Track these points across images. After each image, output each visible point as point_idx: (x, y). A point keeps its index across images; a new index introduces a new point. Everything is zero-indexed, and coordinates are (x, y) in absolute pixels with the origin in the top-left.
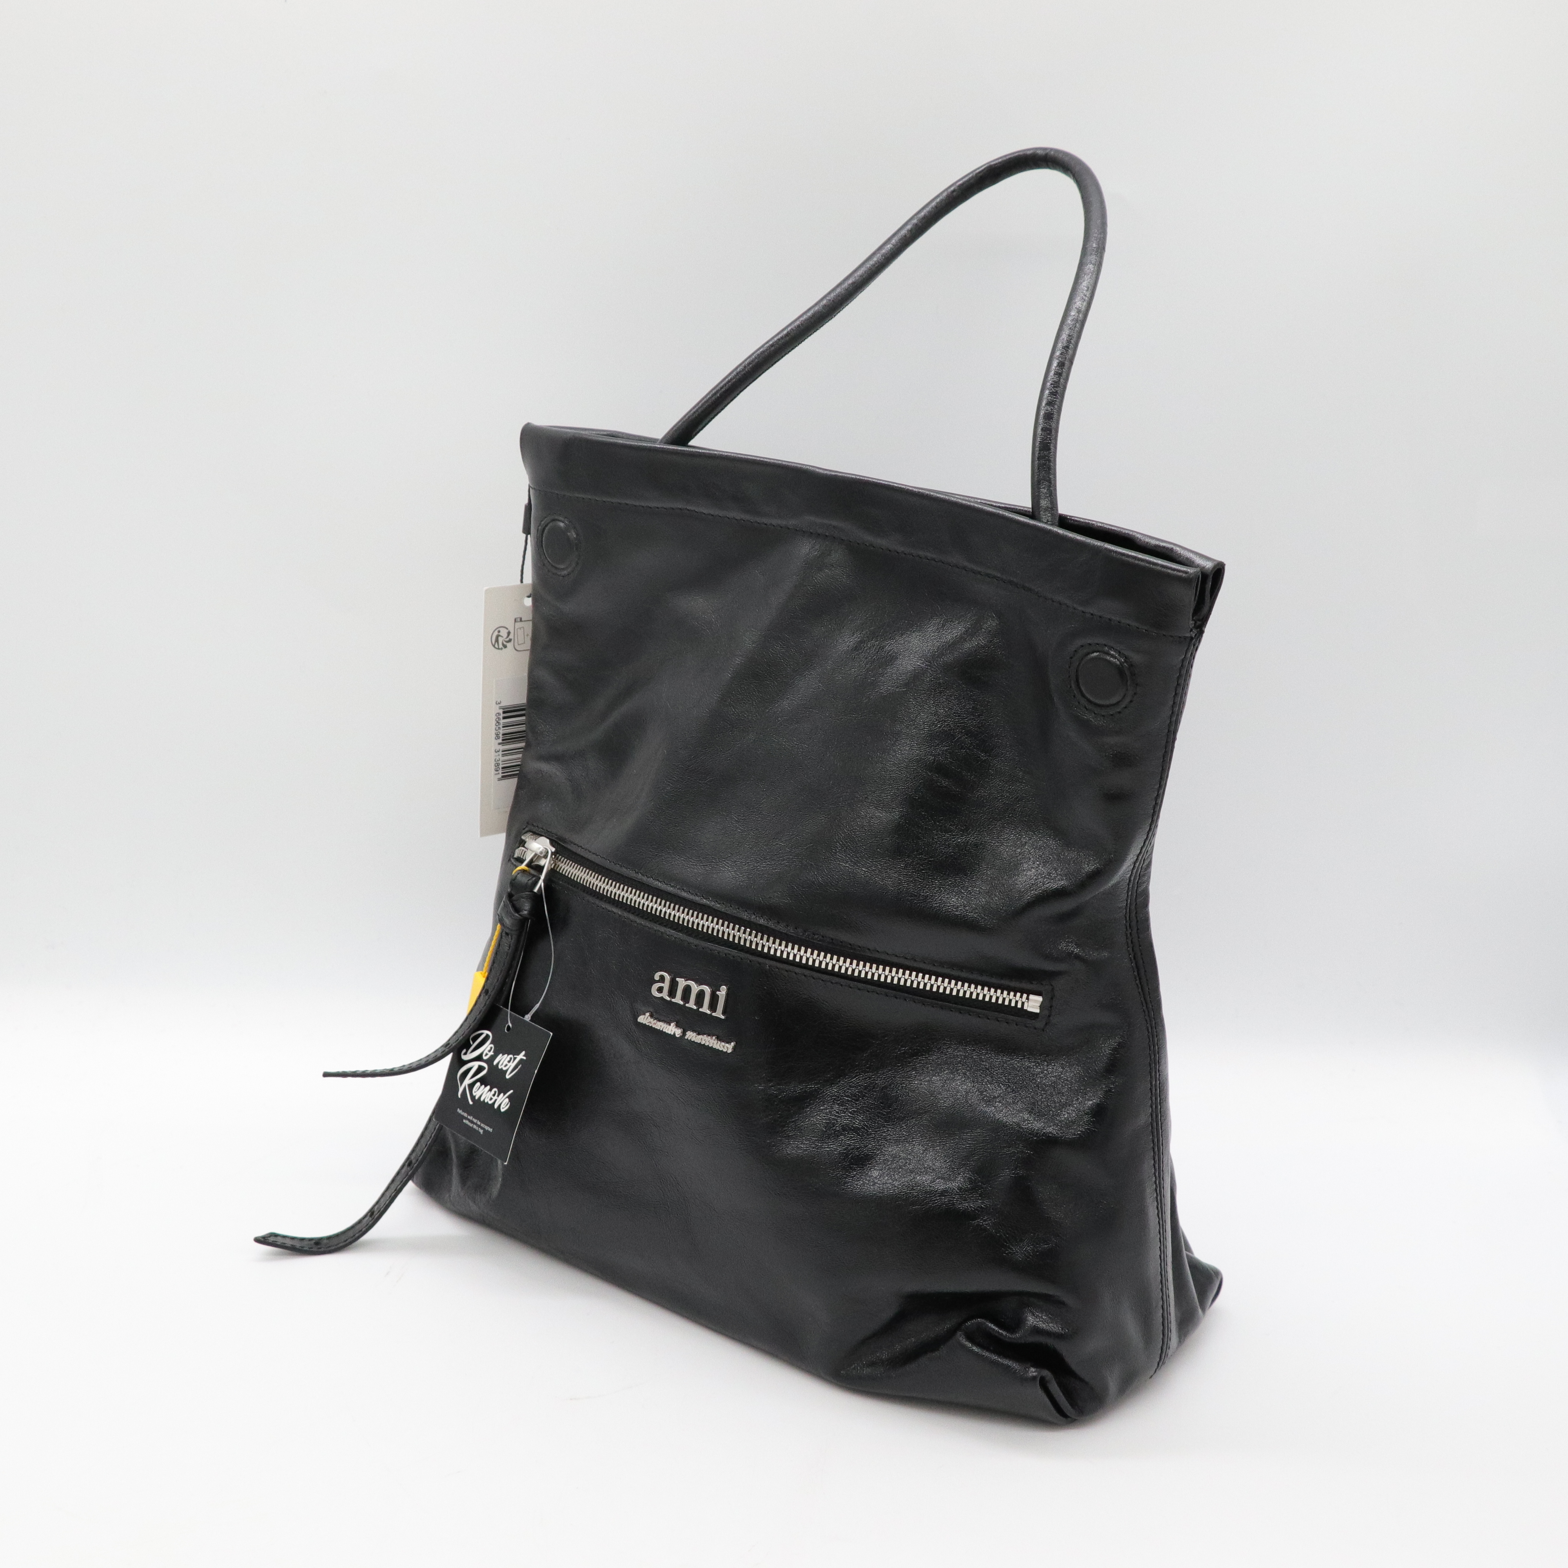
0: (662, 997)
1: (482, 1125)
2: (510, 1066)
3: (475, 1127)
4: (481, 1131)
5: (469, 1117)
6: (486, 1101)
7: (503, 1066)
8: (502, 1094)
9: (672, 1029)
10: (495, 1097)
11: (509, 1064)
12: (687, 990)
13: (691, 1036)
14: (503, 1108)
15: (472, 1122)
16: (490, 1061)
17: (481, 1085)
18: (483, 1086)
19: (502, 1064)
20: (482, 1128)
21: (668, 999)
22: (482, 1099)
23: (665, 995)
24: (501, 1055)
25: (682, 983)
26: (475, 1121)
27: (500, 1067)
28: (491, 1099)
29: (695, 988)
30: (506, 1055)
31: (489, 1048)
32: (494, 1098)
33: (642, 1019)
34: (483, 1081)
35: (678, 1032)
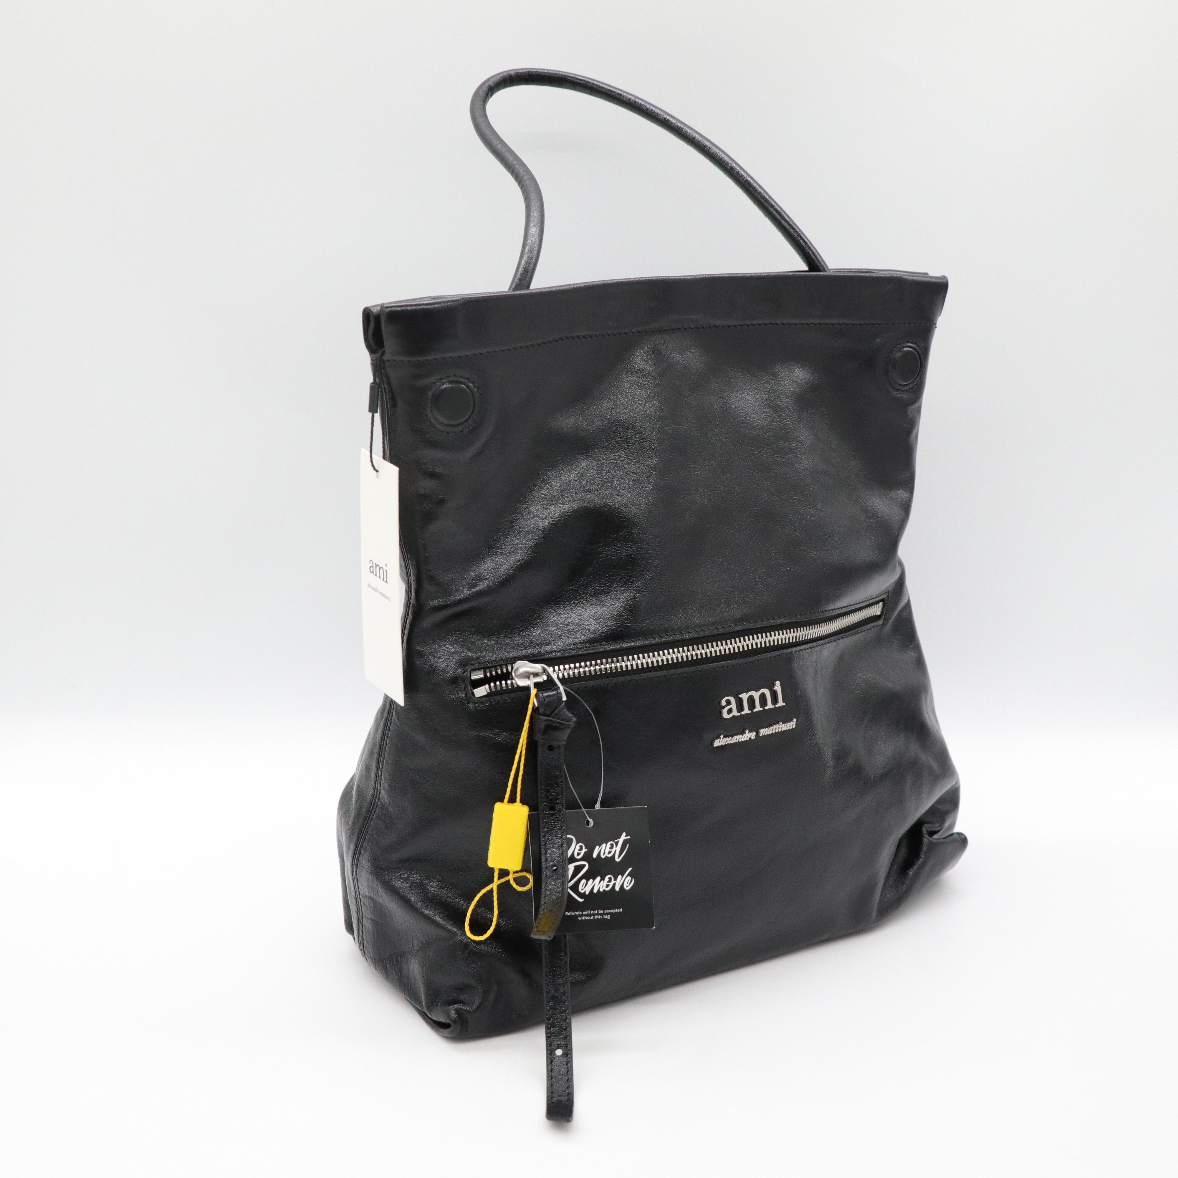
0: (734, 716)
1: (606, 911)
2: (615, 851)
3: (597, 917)
4: (608, 917)
5: (587, 913)
6: (601, 890)
7: (606, 854)
8: (620, 877)
10: (613, 882)
11: (613, 850)
12: (751, 700)
14: (627, 885)
15: (591, 915)
16: (587, 857)
17: (588, 880)
18: (591, 880)
19: (604, 853)
20: (607, 914)
21: (739, 714)
22: (595, 891)
23: (735, 713)
24: (597, 847)
25: (744, 696)
26: (595, 912)
27: (603, 856)
28: (607, 886)
29: (756, 695)
30: (604, 845)
31: (578, 848)
32: (611, 884)
33: (717, 743)
34: (588, 876)
35: (753, 735)
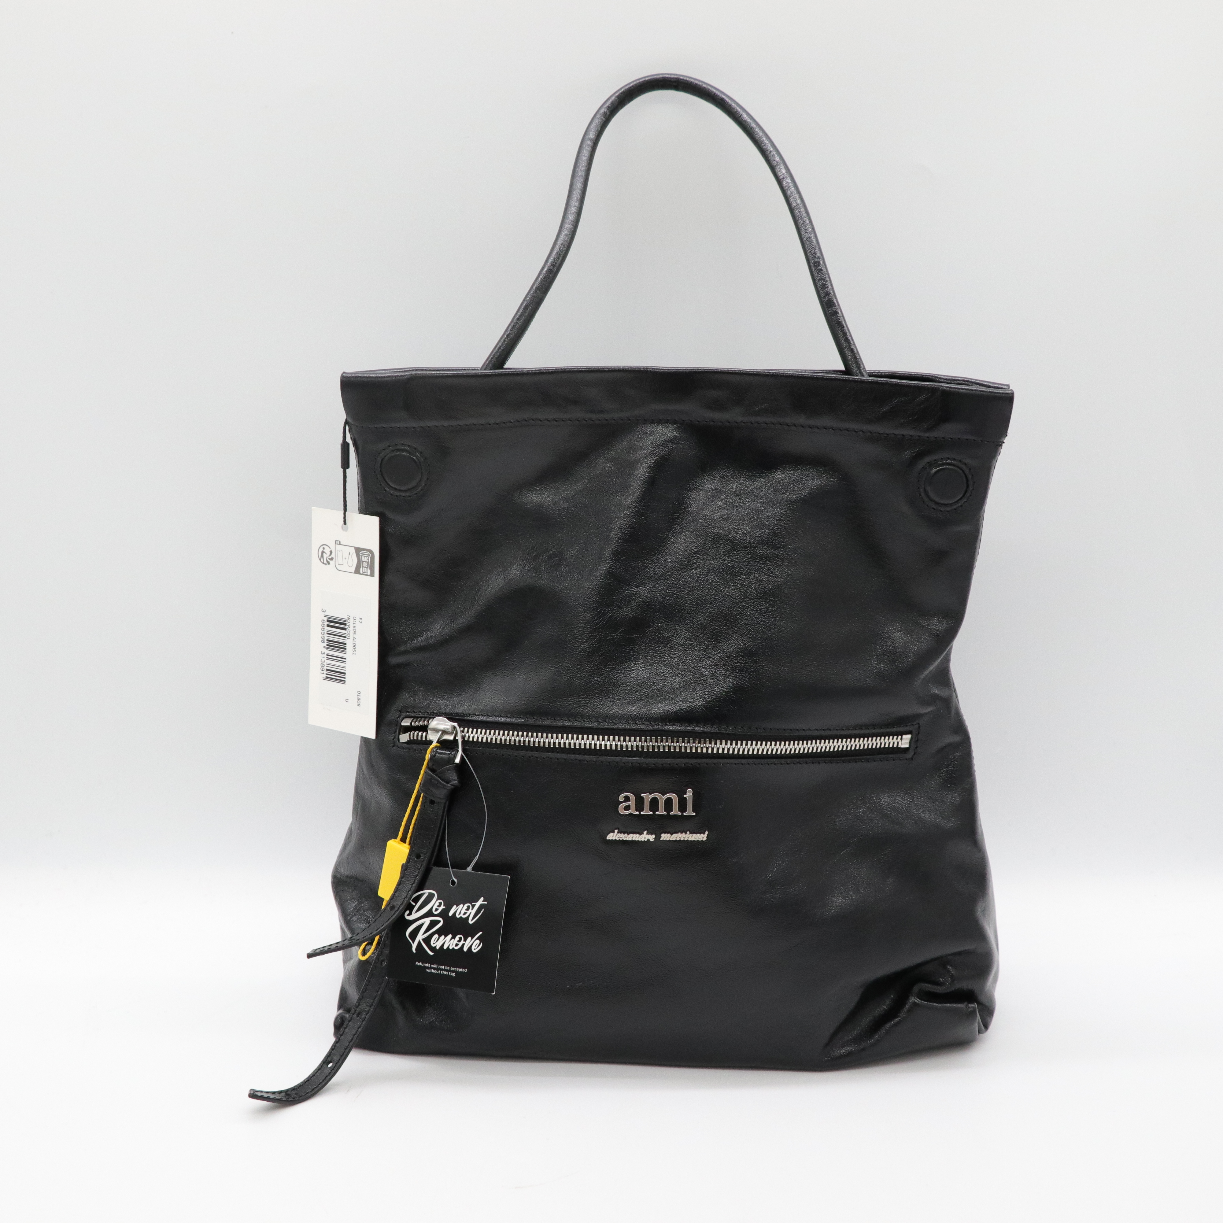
0: (631, 814)
1: (452, 969)
2: (470, 913)
3: (443, 972)
4: (453, 975)
5: (432, 966)
6: (451, 948)
7: (461, 915)
8: (469, 938)
9: (645, 837)
10: (462, 942)
11: (468, 912)
12: (654, 803)
13: (665, 837)
14: (475, 949)
15: (437, 969)
16: (444, 914)
17: (440, 936)
18: (443, 937)
19: (460, 913)
20: (453, 972)
21: (637, 813)
22: (445, 947)
23: (633, 811)
24: (455, 906)
25: (647, 797)
26: (442, 967)
27: (458, 916)
28: (457, 945)
29: (662, 799)
30: (461, 906)
31: (437, 904)
32: (461, 944)
33: (611, 837)
34: (441, 932)
35: (652, 838)
